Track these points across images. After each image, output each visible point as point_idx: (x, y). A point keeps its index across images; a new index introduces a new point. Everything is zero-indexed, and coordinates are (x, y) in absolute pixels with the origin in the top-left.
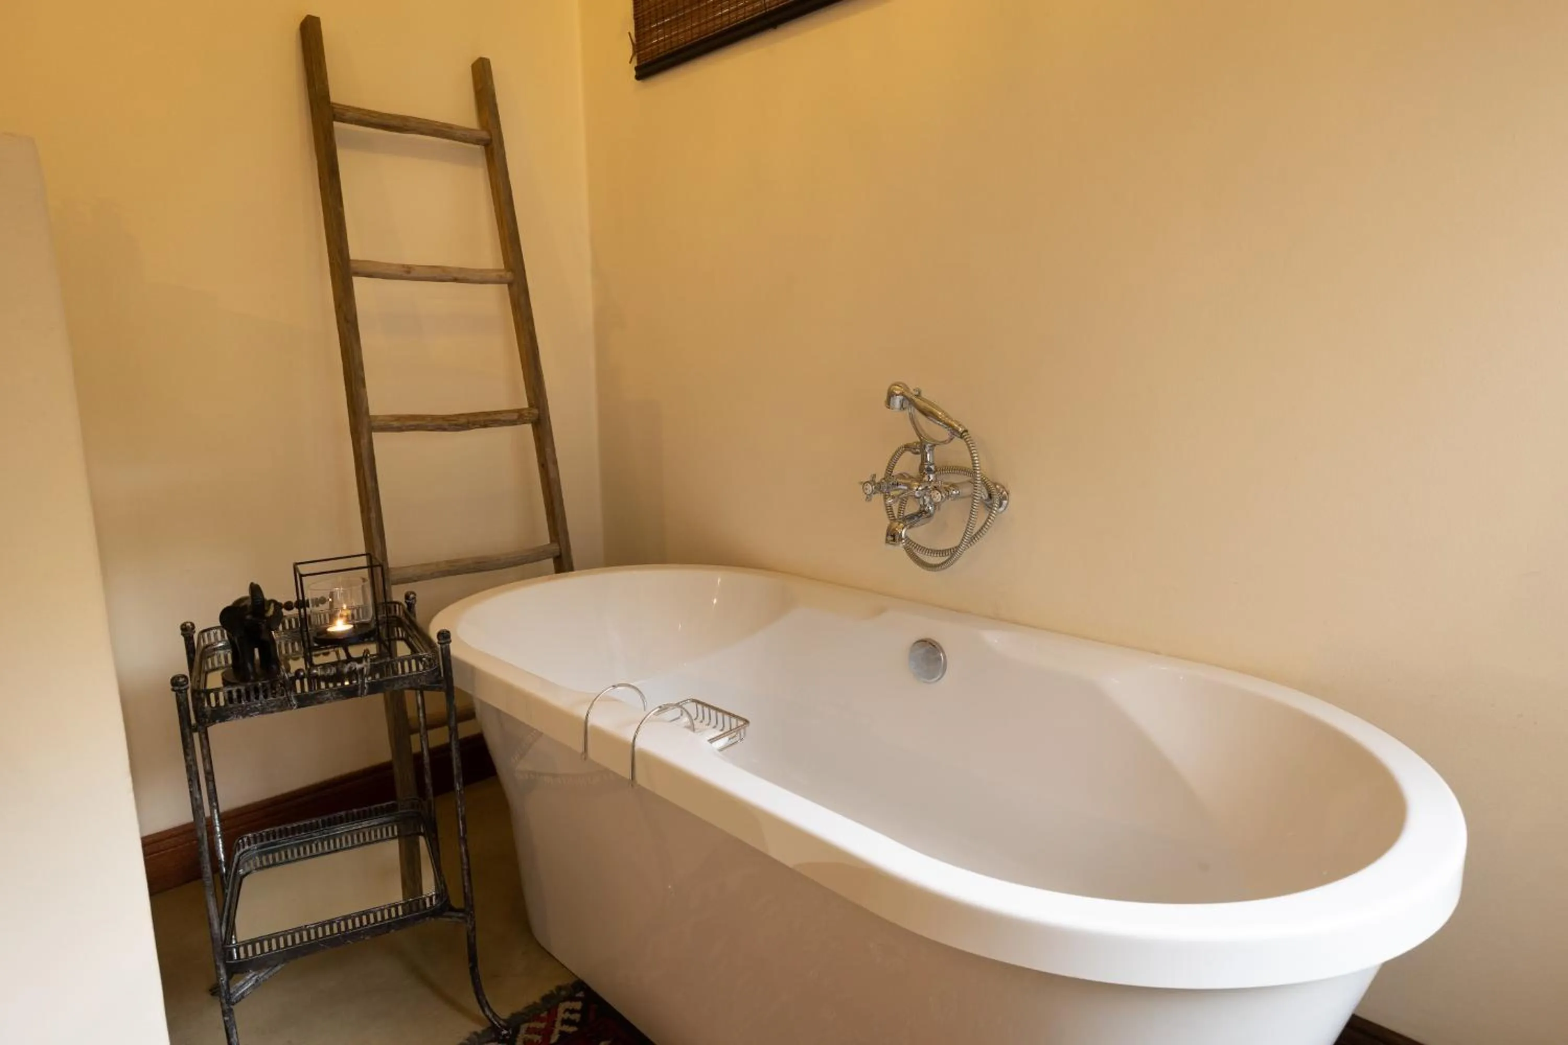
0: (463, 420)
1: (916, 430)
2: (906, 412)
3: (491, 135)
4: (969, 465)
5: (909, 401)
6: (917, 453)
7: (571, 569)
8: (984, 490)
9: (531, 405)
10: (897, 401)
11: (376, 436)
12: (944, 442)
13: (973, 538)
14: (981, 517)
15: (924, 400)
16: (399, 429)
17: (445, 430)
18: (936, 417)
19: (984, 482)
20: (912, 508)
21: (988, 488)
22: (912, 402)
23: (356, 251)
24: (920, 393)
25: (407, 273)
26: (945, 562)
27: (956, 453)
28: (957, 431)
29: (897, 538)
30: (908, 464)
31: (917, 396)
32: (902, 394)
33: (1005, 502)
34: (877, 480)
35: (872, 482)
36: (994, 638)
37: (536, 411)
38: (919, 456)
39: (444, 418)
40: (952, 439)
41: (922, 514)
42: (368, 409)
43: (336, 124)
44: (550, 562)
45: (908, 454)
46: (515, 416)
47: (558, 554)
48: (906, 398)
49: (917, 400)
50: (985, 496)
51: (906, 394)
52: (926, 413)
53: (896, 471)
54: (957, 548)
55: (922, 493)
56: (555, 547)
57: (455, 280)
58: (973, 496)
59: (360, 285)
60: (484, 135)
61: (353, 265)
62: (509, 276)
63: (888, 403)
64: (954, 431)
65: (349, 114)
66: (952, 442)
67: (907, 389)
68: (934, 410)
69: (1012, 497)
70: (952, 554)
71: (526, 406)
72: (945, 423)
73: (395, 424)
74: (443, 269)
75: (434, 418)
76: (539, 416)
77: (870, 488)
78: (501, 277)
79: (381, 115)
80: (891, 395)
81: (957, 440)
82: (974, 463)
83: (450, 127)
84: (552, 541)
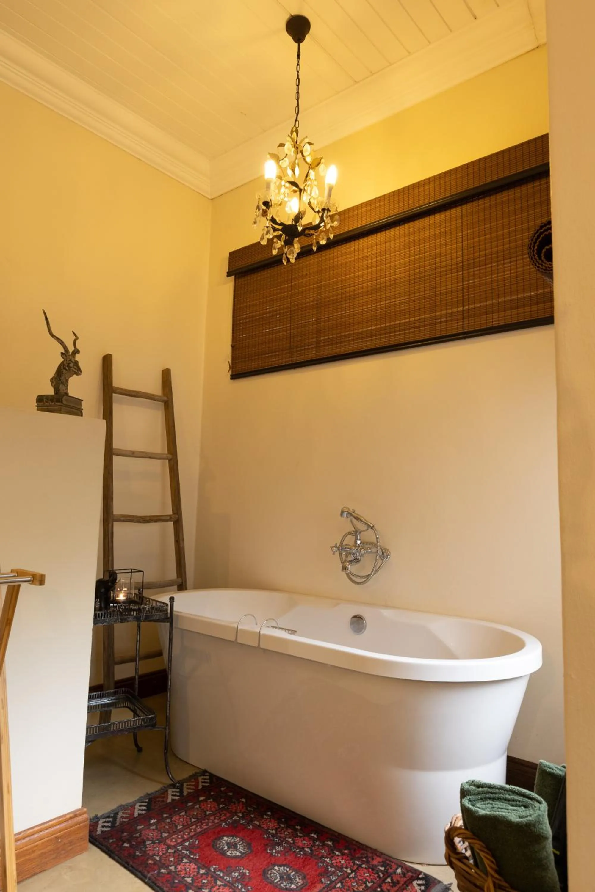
0: (148, 519)
1: (353, 526)
2: (349, 519)
3: (168, 398)
4: (375, 541)
5: (350, 514)
6: (353, 535)
7: (186, 589)
8: (381, 551)
9: (174, 513)
10: (345, 515)
11: (115, 524)
12: (364, 531)
13: (377, 571)
14: (380, 562)
15: (355, 514)
16: (124, 521)
17: (140, 522)
18: (361, 521)
19: (381, 548)
20: (351, 558)
21: (382, 550)
22: (351, 515)
23: (116, 445)
24: (354, 511)
25: (133, 454)
26: (365, 581)
27: (369, 536)
28: (370, 526)
29: (347, 569)
30: (350, 540)
31: (354, 512)
32: (347, 511)
33: (389, 556)
34: (338, 546)
35: (336, 546)
36: (386, 613)
37: (177, 516)
38: (354, 537)
39: (141, 517)
40: (367, 529)
41: (356, 560)
42: (113, 512)
43: (114, 395)
44: (176, 587)
45: (350, 536)
46: (168, 518)
47: (181, 583)
48: (349, 513)
49: (353, 514)
50: (381, 553)
51: (349, 511)
52: (357, 519)
53: (344, 544)
54: (370, 575)
55: (356, 551)
56: (180, 580)
57: (150, 458)
58: (377, 552)
59: (115, 458)
60: (165, 398)
61: (114, 450)
62: (170, 457)
63: (342, 515)
64: (369, 526)
65: (118, 391)
66: (368, 531)
67: (349, 509)
68: (361, 518)
69: (392, 554)
70: (368, 577)
71: (171, 514)
72: (365, 523)
73: (122, 519)
74: (146, 453)
75: (137, 517)
76: (178, 517)
77: (335, 549)
78: (167, 457)
79: (130, 391)
80: (343, 512)
81: (370, 529)
82: (377, 540)
83: (153, 395)
84: (178, 577)
